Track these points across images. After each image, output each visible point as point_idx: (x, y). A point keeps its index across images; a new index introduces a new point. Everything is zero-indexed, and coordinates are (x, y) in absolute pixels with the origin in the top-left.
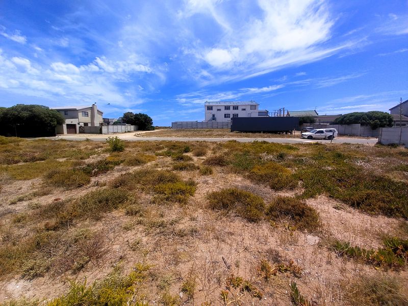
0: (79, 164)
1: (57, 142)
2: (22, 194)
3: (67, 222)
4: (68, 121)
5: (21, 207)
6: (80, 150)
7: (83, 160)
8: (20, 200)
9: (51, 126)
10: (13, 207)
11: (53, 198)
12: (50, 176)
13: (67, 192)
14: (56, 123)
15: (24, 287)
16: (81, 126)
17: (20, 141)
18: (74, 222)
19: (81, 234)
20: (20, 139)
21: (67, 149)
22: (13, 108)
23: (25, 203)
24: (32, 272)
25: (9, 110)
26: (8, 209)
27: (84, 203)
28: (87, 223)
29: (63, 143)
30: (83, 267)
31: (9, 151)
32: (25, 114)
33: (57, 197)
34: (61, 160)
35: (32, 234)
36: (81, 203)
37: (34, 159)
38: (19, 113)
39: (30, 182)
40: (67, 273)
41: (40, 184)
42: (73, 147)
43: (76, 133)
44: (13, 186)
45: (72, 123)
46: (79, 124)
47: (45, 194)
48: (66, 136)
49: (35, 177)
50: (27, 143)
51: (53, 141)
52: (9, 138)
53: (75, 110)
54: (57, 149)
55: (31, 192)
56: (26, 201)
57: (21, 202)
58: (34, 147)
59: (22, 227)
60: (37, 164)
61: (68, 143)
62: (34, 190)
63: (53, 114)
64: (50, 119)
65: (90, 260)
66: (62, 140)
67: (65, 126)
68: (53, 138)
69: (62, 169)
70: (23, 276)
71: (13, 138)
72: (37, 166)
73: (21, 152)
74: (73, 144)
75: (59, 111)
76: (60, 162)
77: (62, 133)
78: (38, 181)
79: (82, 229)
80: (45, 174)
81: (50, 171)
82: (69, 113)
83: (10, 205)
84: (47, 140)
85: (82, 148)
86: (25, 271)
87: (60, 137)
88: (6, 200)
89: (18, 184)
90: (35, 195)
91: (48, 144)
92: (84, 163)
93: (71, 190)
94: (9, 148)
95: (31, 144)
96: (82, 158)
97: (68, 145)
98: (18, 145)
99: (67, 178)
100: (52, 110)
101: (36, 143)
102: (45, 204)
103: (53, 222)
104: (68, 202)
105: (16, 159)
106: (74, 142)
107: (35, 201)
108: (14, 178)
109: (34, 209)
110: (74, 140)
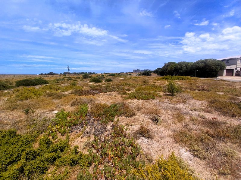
0: (234, 99)
1: (218, 81)
2: (196, 107)
3: (221, 137)
4: (228, 68)
5: (195, 114)
6: (235, 88)
7: (238, 97)
8: (195, 110)
9: (215, 71)
10: (190, 112)
11: (213, 117)
12: (212, 102)
13: (223, 116)
14: (219, 69)
15: (189, 157)
16: (238, 71)
17: (197, 79)
18: (226, 139)
19: (230, 152)
20: (197, 78)
21: (225, 87)
22: (196, 63)
23: (197, 113)
24: (196, 153)
25: (194, 63)
26: (188, 112)
27: (235, 131)
28: (234, 146)
29: (222, 82)
30: (225, 175)
31: (192, 84)
32: (202, 65)
33: (215, 117)
34: (220, 93)
35: (198, 131)
36: (233, 130)
37: (203, 90)
38: (199, 64)
39: (200, 102)
40: (215, 170)
41: (205, 105)
42: (230, 85)
43: (232, 76)
44: (192, 101)
45: (231, 69)
46: (236, 69)
47: (208, 112)
48: (225, 77)
49: (203, 100)
50: (201, 81)
51: (216, 80)
52: (192, 78)
53: (235, 59)
54: (217, 86)
55: (200, 107)
56: (197, 111)
57: (195, 111)
58: (204, 83)
59: (194, 125)
60: (205, 93)
61: (226, 82)
62: (203, 108)
63: (218, 63)
64: (216, 66)
65: (230, 174)
66: (222, 80)
67: (225, 71)
68: (215, 79)
69: (221, 100)
70: (190, 151)
71: (194, 78)
72: (205, 94)
73: (197, 85)
74: (230, 84)
75: (222, 61)
76: (219, 95)
77: (222, 75)
78: (205, 103)
79: (231, 149)
80: (209, 100)
81: (212, 99)
82: (230, 61)
83: (189, 110)
84: (211, 80)
85: (237, 87)
86: (192, 149)
87: (220, 78)
88: (188, 107)
89: (194, 101)
90: (203, 110)
91: (212, 82)
92: (238, 99)
93: (226, 116)
94: (192, 82)
95: (202, 81)
96: (236, 95)
97: (226, 84)
98: (196, 81)
99: (224, 107)
100: (218, 61)
101: (205, 81)
102: (208, 118)
103: (212, 132)
104: (223, 124)
105: (194, 88)
106: (231, 82)
107: (202, 113)
108: (193, 98)
109: (201, 118)
110: (231, 81)
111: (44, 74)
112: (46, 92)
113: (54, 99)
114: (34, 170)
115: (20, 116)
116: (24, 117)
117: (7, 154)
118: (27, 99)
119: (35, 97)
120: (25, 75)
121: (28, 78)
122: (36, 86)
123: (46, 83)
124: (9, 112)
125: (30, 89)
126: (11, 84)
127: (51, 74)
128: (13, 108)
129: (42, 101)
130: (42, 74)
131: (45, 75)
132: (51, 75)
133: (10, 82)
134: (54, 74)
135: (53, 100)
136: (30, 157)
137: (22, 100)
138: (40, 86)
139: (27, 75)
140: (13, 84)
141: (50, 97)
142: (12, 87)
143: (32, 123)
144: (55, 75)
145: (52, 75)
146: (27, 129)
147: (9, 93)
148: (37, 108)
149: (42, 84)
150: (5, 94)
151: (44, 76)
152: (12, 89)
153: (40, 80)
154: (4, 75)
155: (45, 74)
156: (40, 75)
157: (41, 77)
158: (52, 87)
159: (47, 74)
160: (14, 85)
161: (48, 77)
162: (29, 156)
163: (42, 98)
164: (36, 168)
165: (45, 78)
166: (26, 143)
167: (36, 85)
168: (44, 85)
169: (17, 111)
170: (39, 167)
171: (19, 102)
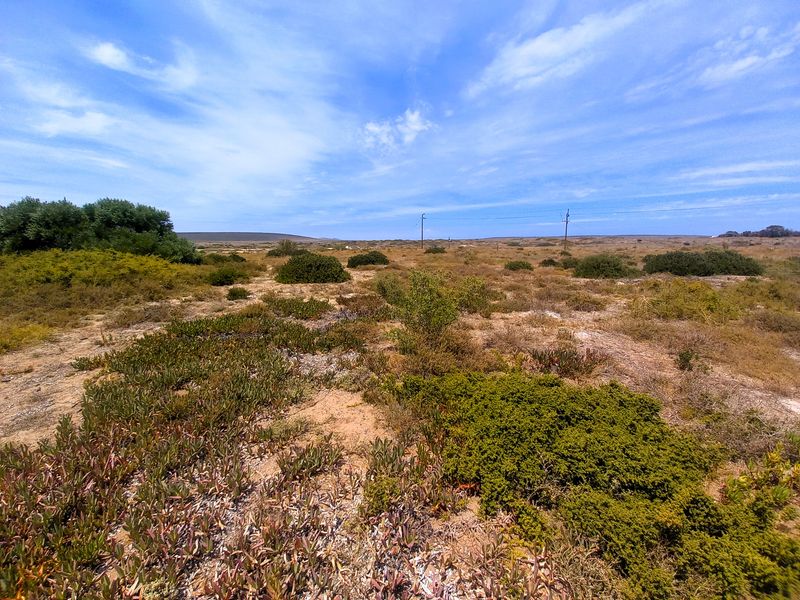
111: (740, 232)
112: (752, 306)
113: (790, 344)
114: (706, 567)
115: (660, 366)
116: (671, 373)
117: (633, 458)
118: (680, 317)
119: (708, 318)
120: (670, 238)
121: (678, 248)
122: (708, 278)
123: (750, 269)
124: (630, 343)
125: (693, 287)
126: (631, 264)
127: (774, 232)
128: (642, 336)
129: (738, 339)
130: (730, 235)
131: (745, 239)
132: (772, 236)
133: (628, 257)
134: (787, 234)
135: (787, 350)
136: (698, 515)
137: (665, 317)
138: (723, 278)
139: (676, 237)
140: (636, 265)
141: (775, 335)
142: (635, 273)
143: (701, 406)
144: (790, 240)
145: (775, 240)
146: (684, 418)
147: (630, 289)
148: (717, 360)
149: (730, 273)
150: (621, 290)
151: (741, 244)
152: (636, 277)
153: (729, 257)
154: (614, 237)
155: (746, 234)
156: (722, 240)
157: (725, 245)
158: (782, 293)
159: (755, 235)
160: (640, 266)
161: (757, 248)
162: (698, 511)
163: (735, 327)
164: (712, 567)
165: (746, 252)
166: (684, 462)
167: (708, 273)
168: (743, 278)
169: (650, 346)
170: (722, 570)
171: (659, 323)
